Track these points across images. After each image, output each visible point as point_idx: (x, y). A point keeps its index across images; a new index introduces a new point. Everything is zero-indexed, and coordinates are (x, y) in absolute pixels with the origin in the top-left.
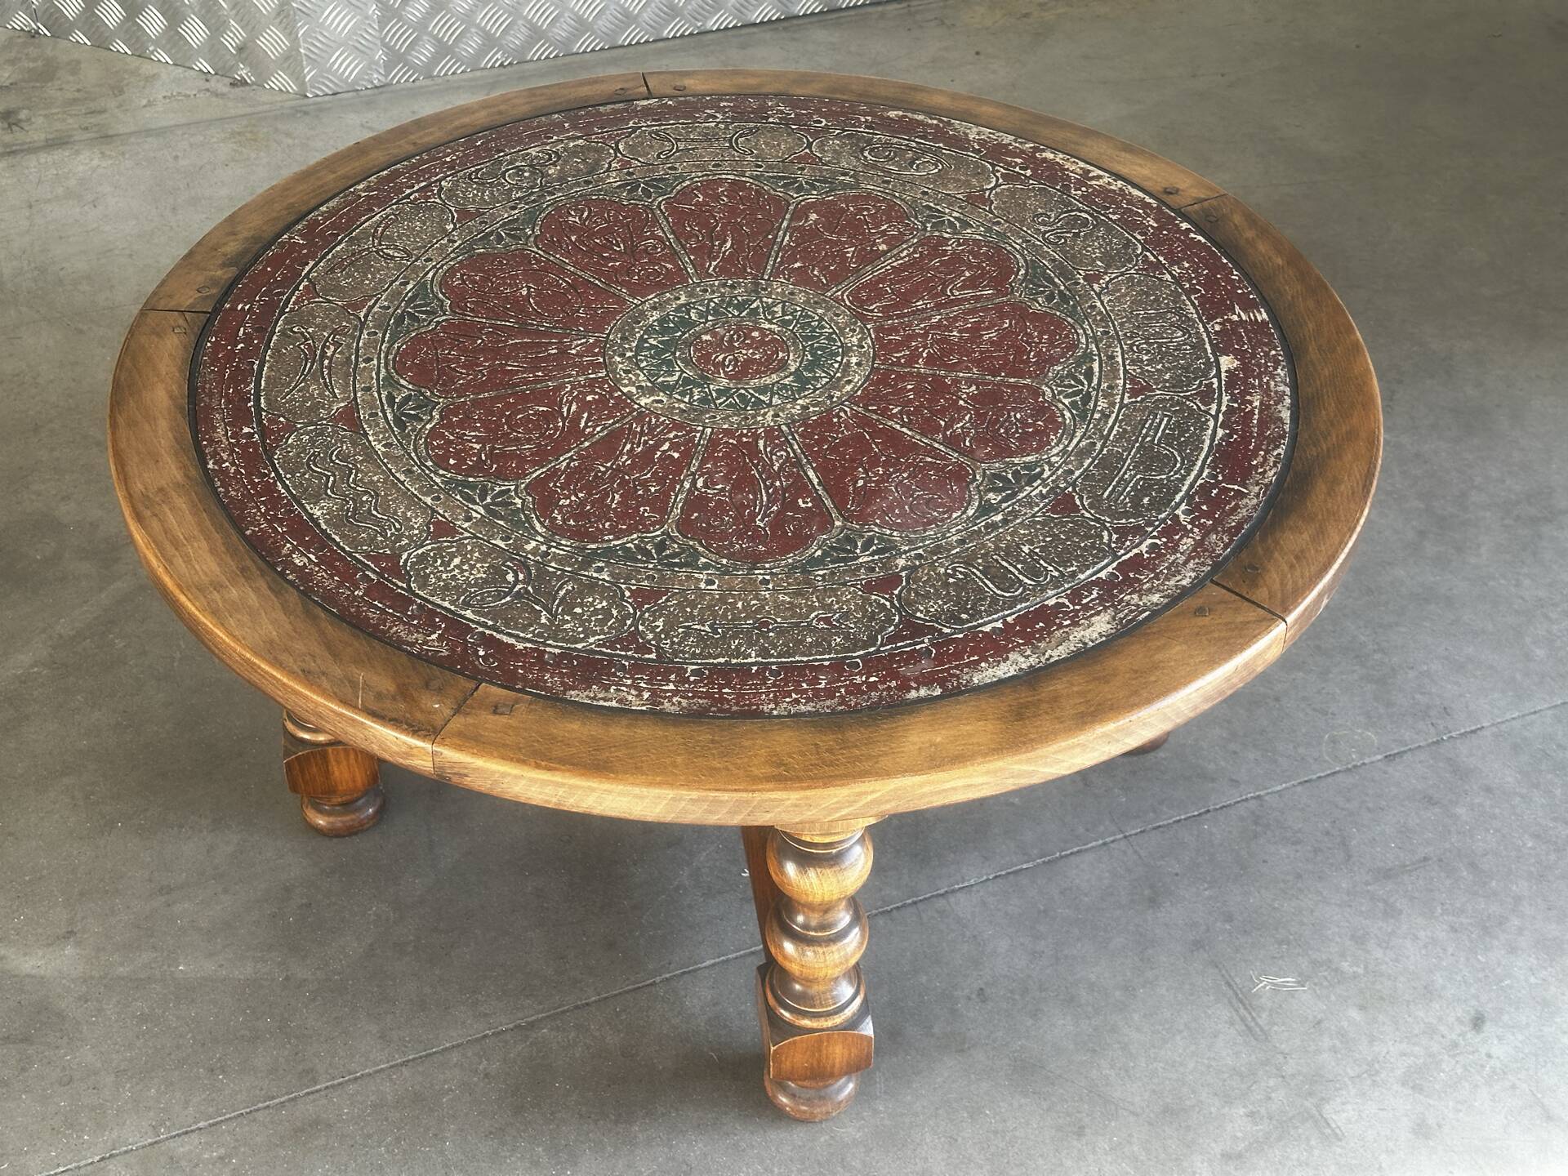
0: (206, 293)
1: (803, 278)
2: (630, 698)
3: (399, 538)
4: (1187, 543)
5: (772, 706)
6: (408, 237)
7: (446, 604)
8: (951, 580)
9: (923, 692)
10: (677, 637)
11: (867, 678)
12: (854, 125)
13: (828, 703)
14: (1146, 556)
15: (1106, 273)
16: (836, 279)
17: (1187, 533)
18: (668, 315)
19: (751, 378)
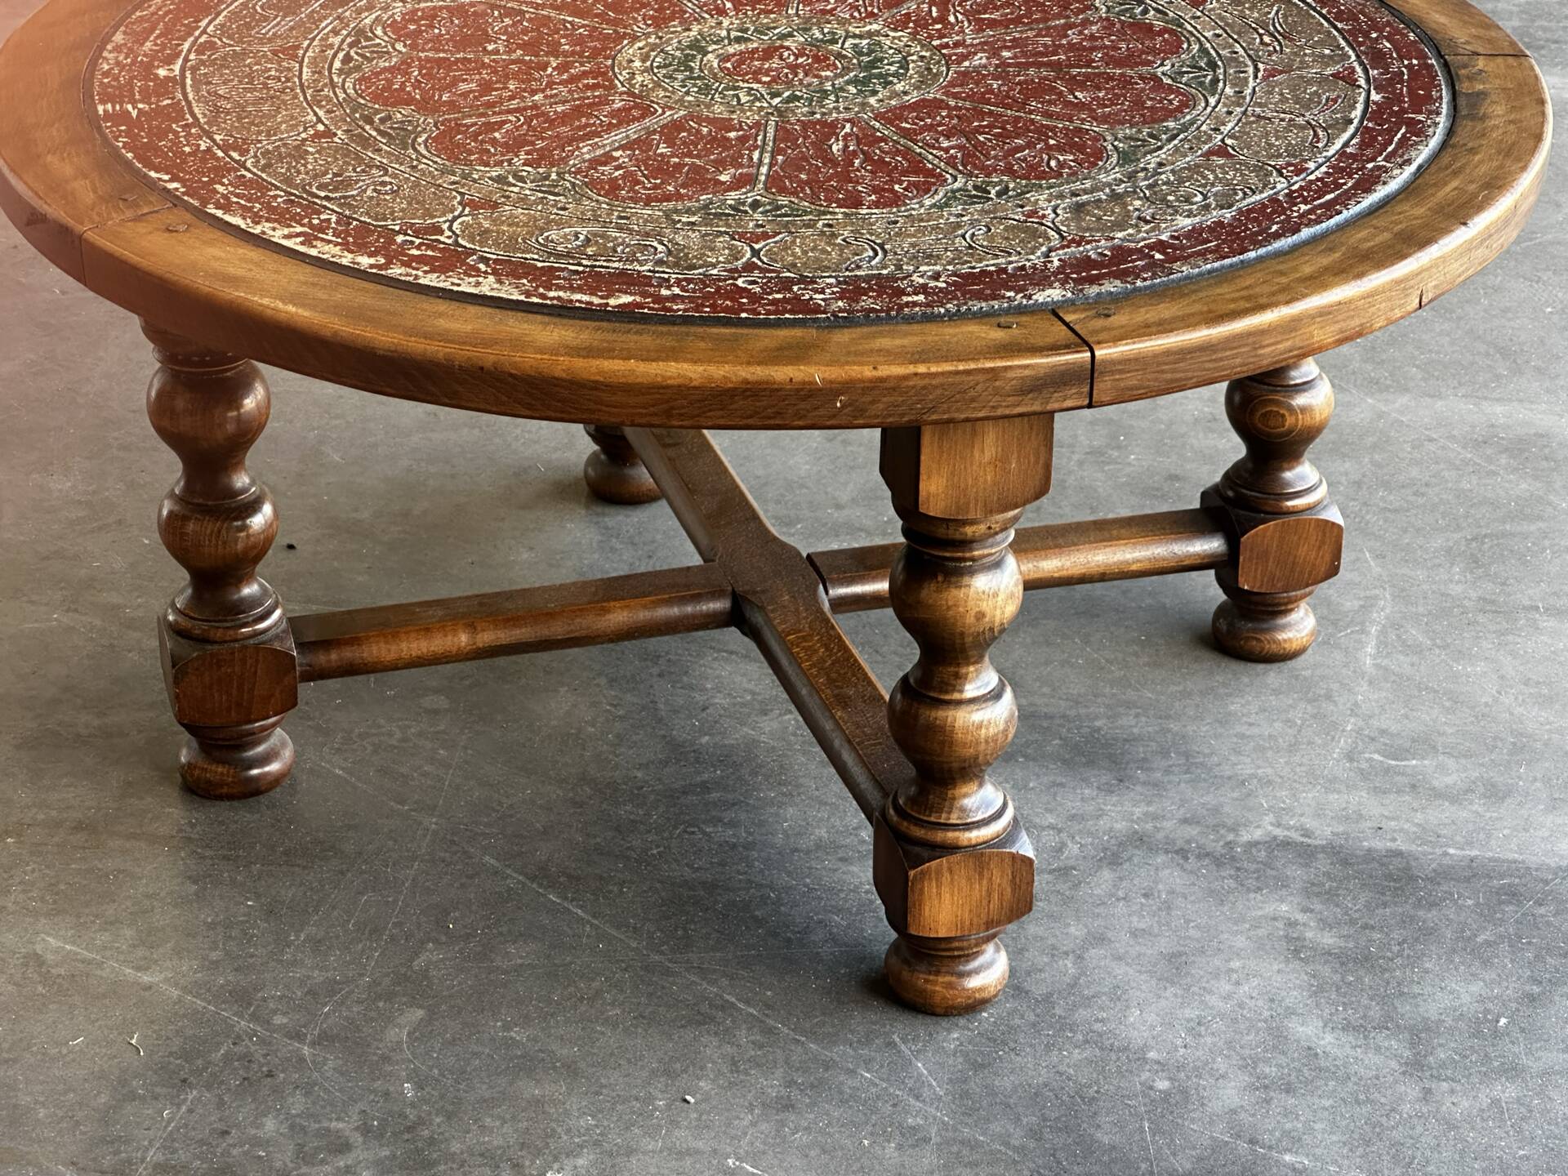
12: (689, 281)
15: (304, 140)
16: (677, 126)
18: (884, 88)
19: (757, 48)
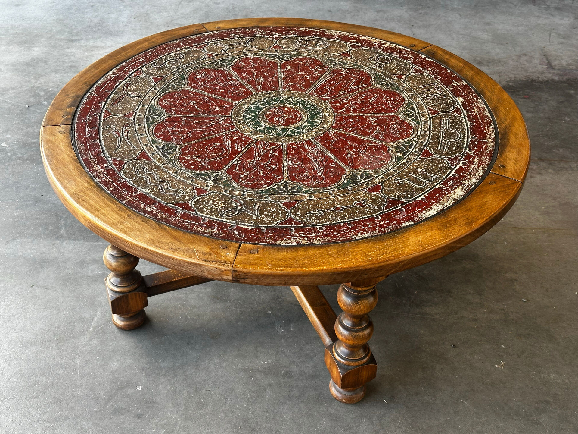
0: (66, 117)
1: (294, 88)
2: (300, 241)
3: (185, 196)
4: (475, 161)
5: (355, 236)
6: (137, 89)
7: (214, 217)
8: (398, 184)
9: (407, 224)
10: (308, 217)
11: (385, 222)
12: (289, 34)
13: (375, 232)
14: (463, 167)
15: (403, 75)
16: (307, 86)
17: (474, 158)
18: (250, 106)
19: (292, 125)
